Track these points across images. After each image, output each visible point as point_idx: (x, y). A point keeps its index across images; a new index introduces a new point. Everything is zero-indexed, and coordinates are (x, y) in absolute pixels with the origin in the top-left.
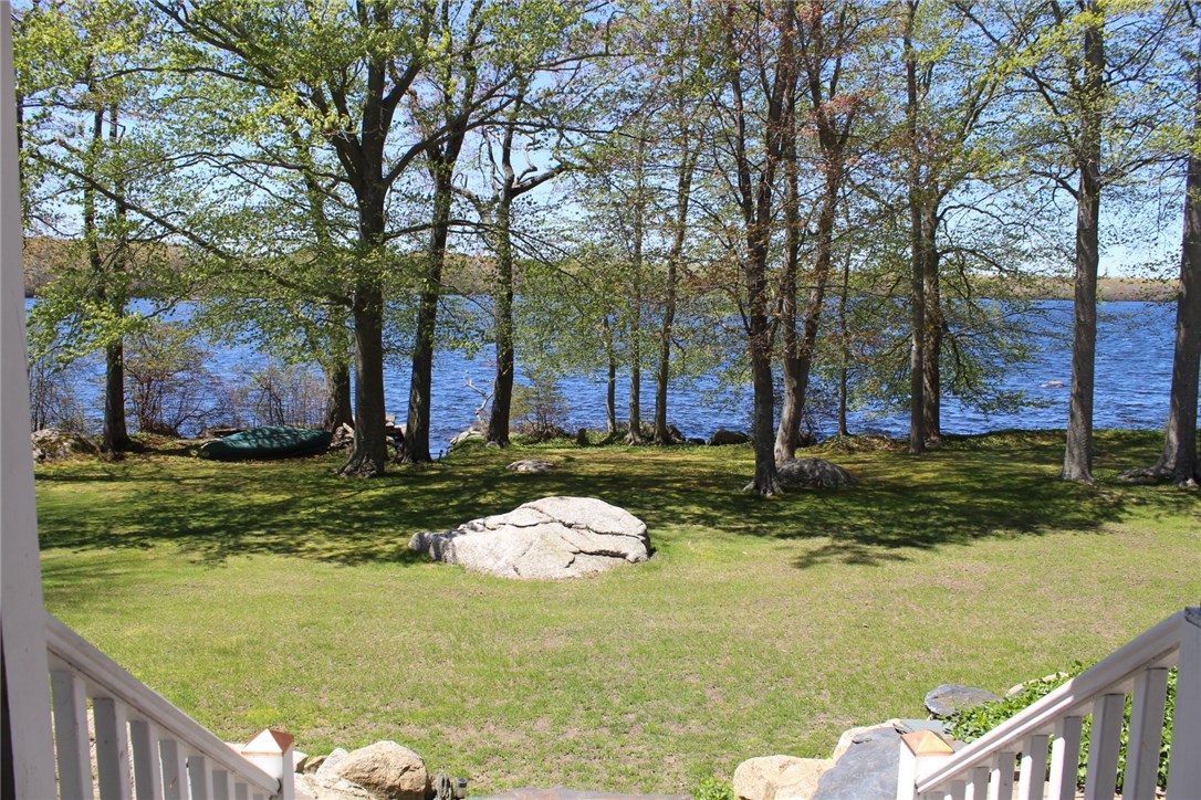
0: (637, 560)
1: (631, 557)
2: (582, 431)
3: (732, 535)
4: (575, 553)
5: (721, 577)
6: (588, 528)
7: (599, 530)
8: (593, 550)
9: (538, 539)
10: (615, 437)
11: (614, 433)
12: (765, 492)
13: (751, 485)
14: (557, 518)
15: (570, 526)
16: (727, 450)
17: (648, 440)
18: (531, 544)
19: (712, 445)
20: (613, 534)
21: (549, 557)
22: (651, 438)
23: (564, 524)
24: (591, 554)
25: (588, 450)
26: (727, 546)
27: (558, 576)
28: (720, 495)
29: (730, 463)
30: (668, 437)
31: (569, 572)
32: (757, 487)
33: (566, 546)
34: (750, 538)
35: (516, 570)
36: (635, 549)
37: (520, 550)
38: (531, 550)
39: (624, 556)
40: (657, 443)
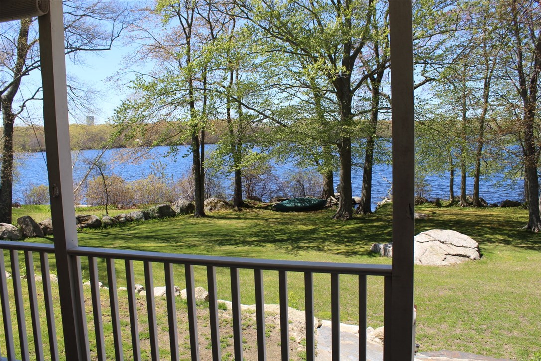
0: (475, 259)
1: (472, 257)
2: (438, 200)
3: (516, 249)
4: (446, 255)
5: (517, 268)
6: (451, 244)
7: (457, 245)
8: (454, 254)
9: (430, 248)
10: (454, 203)
11: (453, 201)
12: (534, 230)
13: (526, 226)
14: (437, 239)
15: (443, 243)
16: (509, 210)
17: (470, 204)
18: (427, 250)
19: (502, 207)
20: (463, 247)
21: (435, 256)
22: (472, 204)
23: (440, 242)
24: (454, 255)
25: (442, 209)
26: (518, 254)
27: (439, 264)
28: (510, 231)
29: (512, 216)
30: (479, 203)
31: (445, 263)
32: (529, 227)
33: (442, 251)
34: (529, 251)
35: (420, 261)
36: (474, 254)
37: (422, 252)
38: (427, 253)
39: (468, 257)
40: (474, 206)
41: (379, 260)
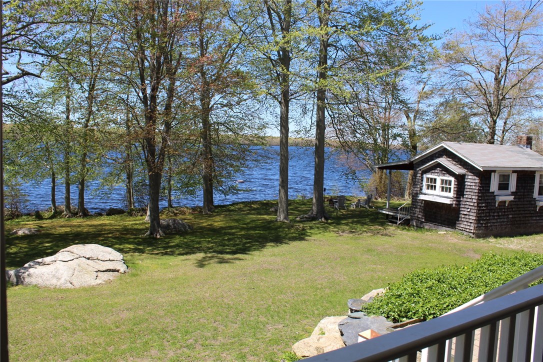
0: (125, 272)
1: (122, 271)
2: (37, 212)
3: (153, 256)
4: (96, 272)
5: (171, 276)
6: (97, 259)
7: (103, 259)
8: (104, 270)
9: (77, 267)
10: (57, 214)
11: (56, 212)
12: (156, 235)
13: (148, 233)
14: (82, 255)
15: (88, 259)
16: (117, 217)
17: (75, 215)
18: (75, 270)
19: (107, 215)
20: (110, 260)
21: (86, 275)
22: (77, 214)
23: (85, 258)
24: (104, 271)
25: (45, 221)
26: (160, 262)
27: (93, 284)
28: (135, 238)
29: (127, 223)
30: (85, 214)
31: (98, 281)
32: (151, 233)
33: (91, 268)
34: (167, 257)
35: (71, 283)
36: (122, 268)
37: (71, 273)
38: (76, 273)
39: (118, 271)
40: (80, 216)
41: (15, 290)
